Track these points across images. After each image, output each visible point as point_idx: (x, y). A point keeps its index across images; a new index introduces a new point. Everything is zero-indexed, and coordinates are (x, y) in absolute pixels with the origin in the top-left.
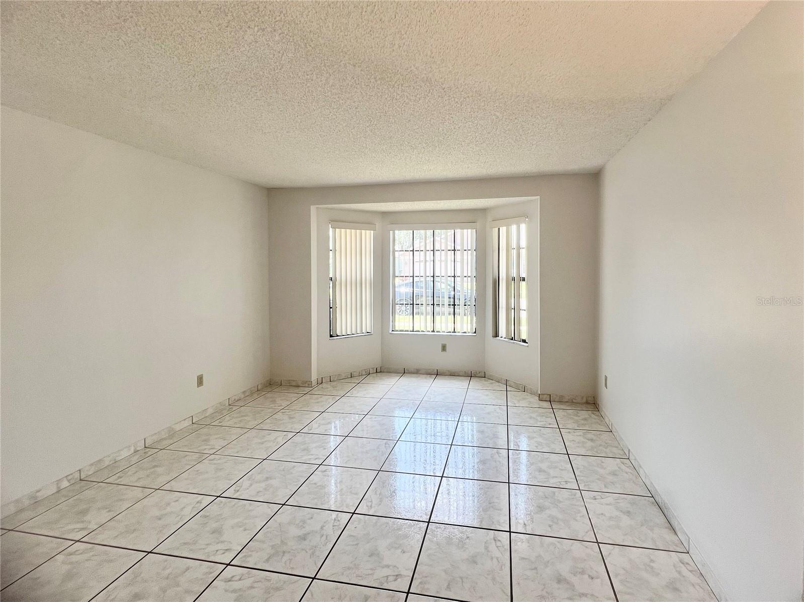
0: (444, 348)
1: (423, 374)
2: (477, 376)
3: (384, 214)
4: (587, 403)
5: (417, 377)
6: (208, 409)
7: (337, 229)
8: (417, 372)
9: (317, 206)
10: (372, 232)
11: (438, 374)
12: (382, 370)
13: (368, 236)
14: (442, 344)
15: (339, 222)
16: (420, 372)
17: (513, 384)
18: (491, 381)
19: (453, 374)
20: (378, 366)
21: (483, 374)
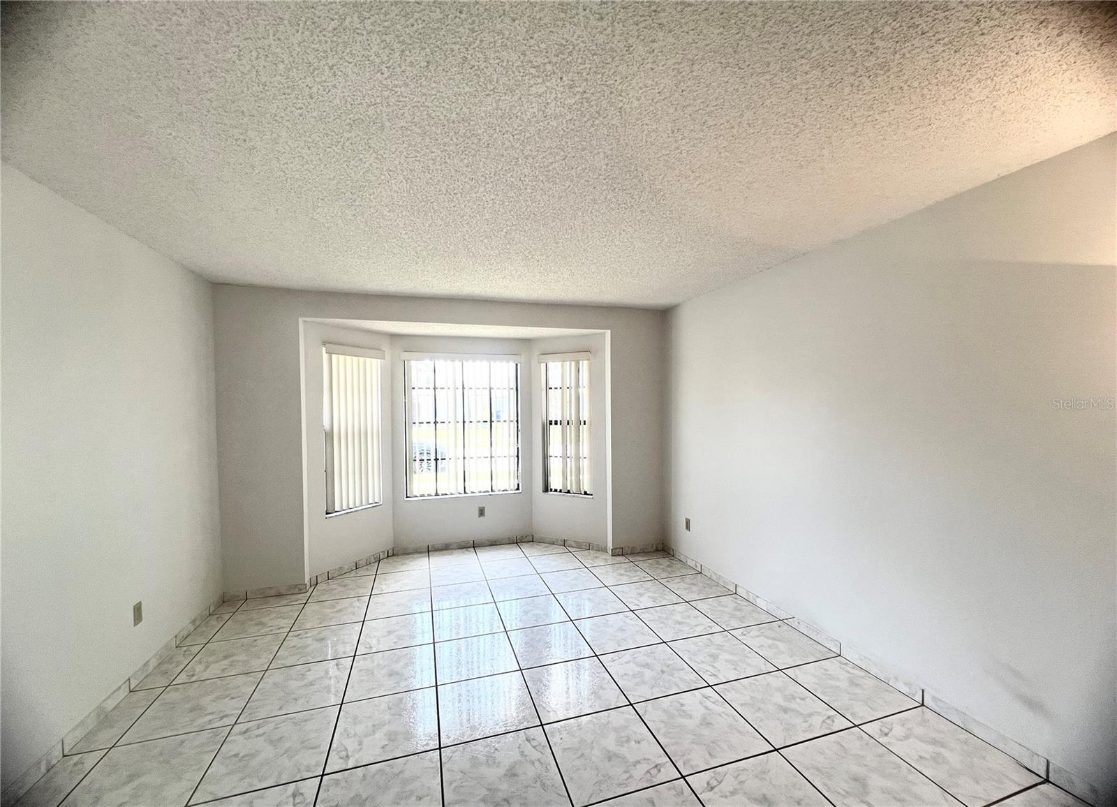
0: (482, 512)
1: (455, 549)
2: (523, 540)
3: (394, 337)
4: (657, 550)
5: (450, 554)
6: (149, 661)
7: (333, 355)
8: (446, 548)
9: (305, 319)
10: (379, 360)
11: (475, 546)
12: (398, 552)
13: (373, 366)
14: (479, 508)
15: (334, 345)
16: (451, 547)
17: (573, 544)
18: (545, 545)
19: (494, 543)
20: (390, 547)
21: (531, 537)
